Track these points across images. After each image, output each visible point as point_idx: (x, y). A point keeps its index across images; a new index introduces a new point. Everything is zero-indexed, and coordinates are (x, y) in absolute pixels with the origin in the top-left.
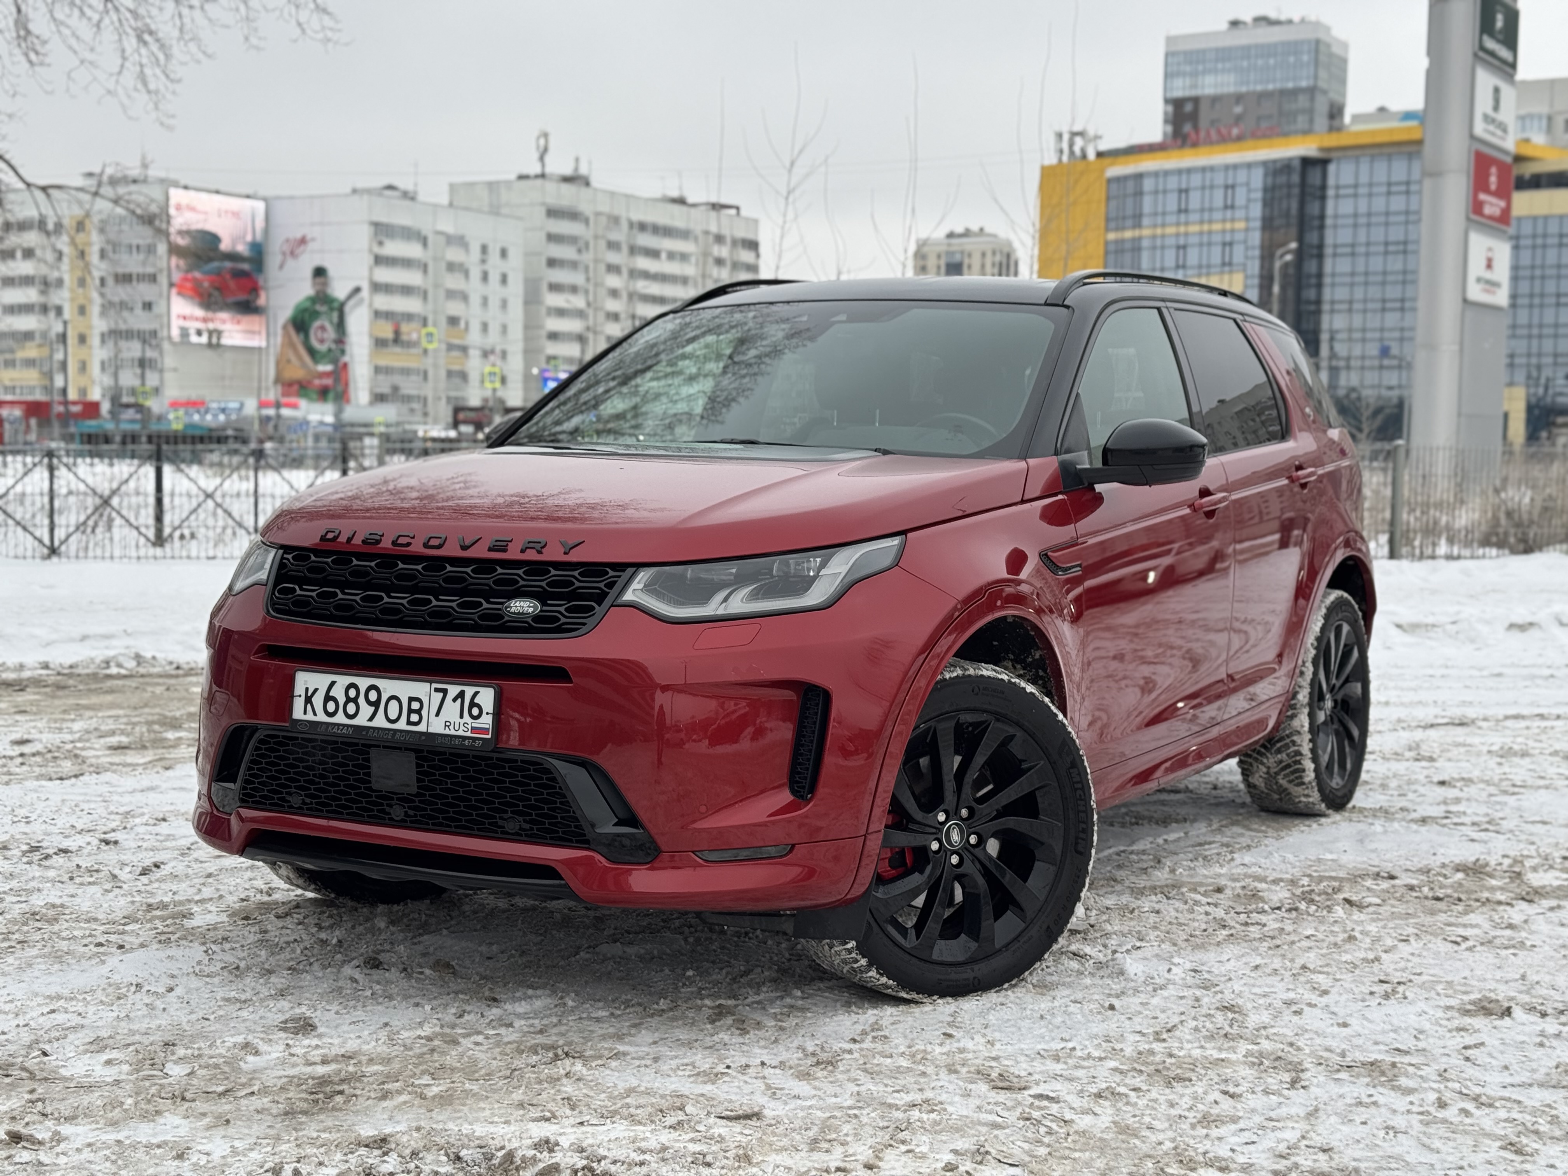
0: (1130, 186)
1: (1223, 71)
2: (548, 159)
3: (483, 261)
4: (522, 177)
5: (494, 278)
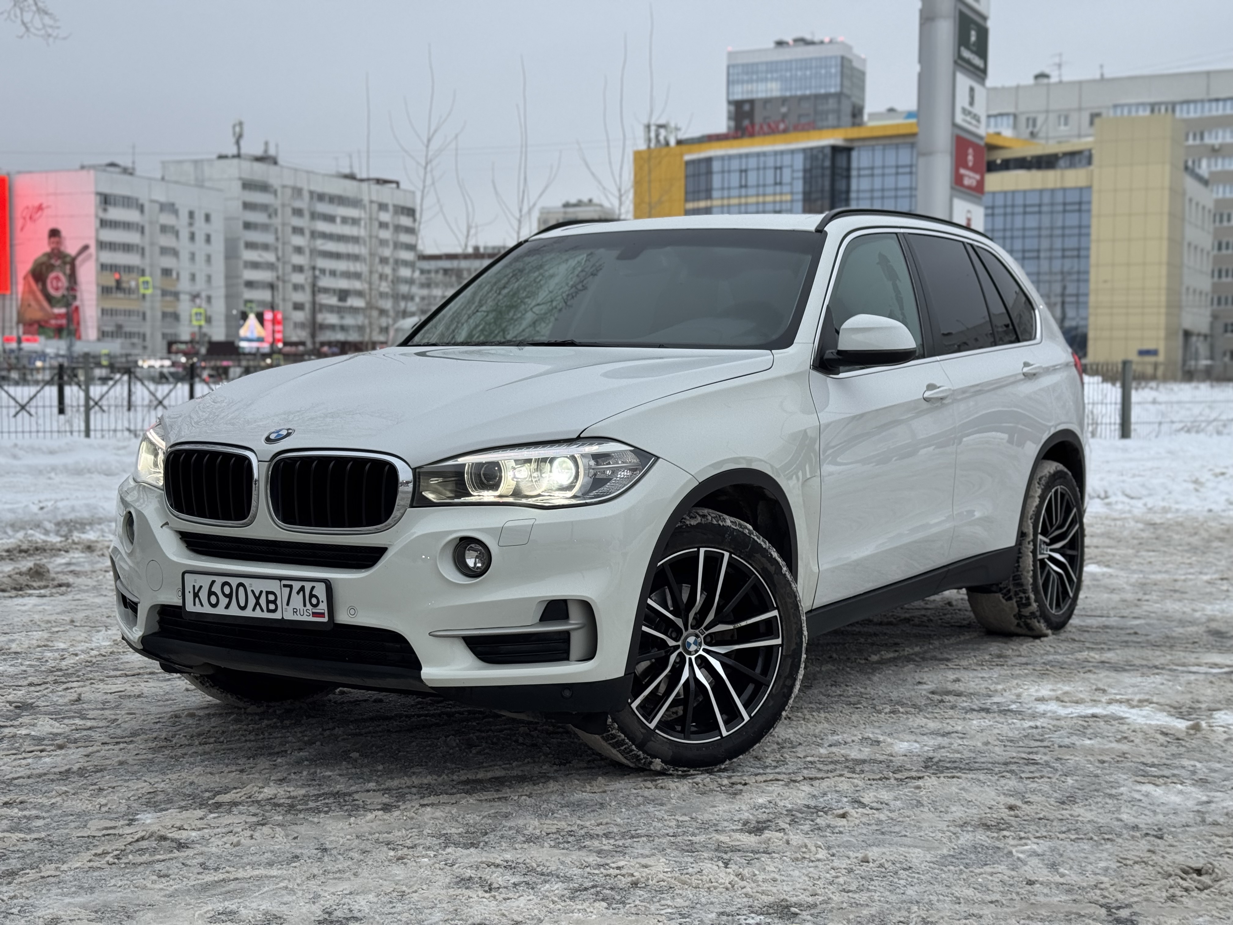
0: (703, 168)
1: (772, 79)
2: (242, 143)
3: (191, 224)
4: (221, 157)
5: (200, 238)
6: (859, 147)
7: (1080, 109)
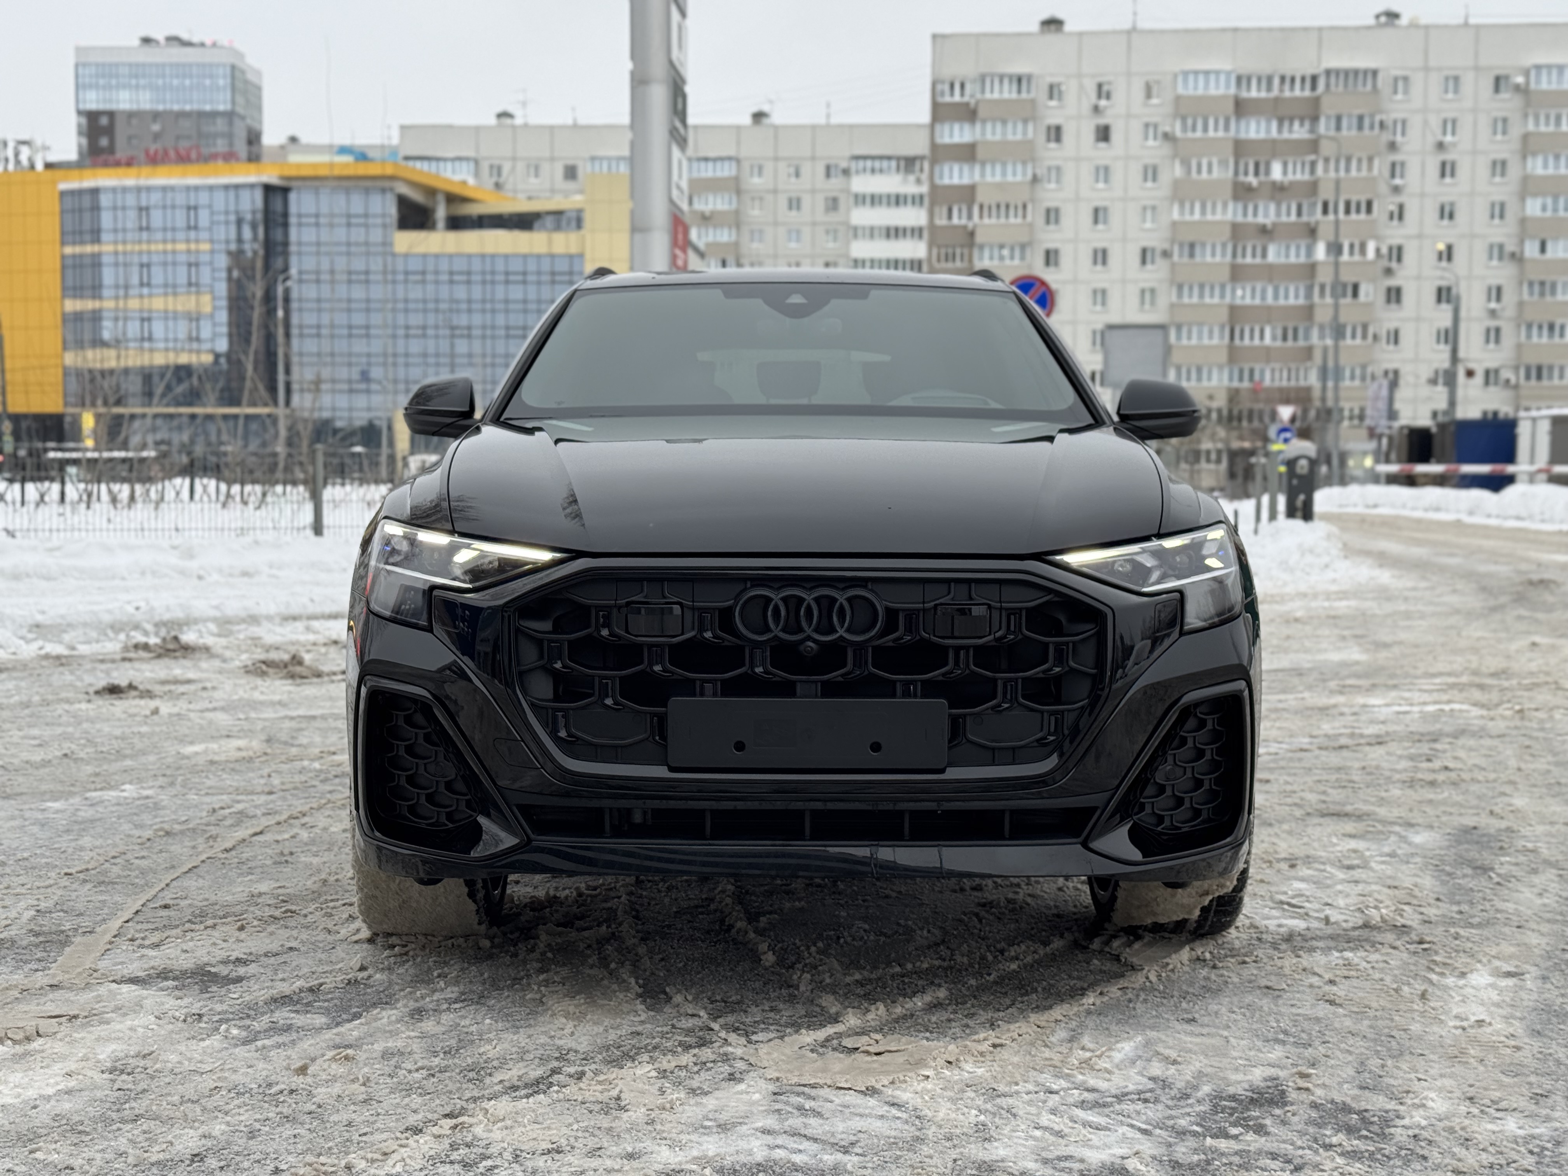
0: (87, 202)
1: (137, 87)
6: (299, 189)
7: (552, 159)
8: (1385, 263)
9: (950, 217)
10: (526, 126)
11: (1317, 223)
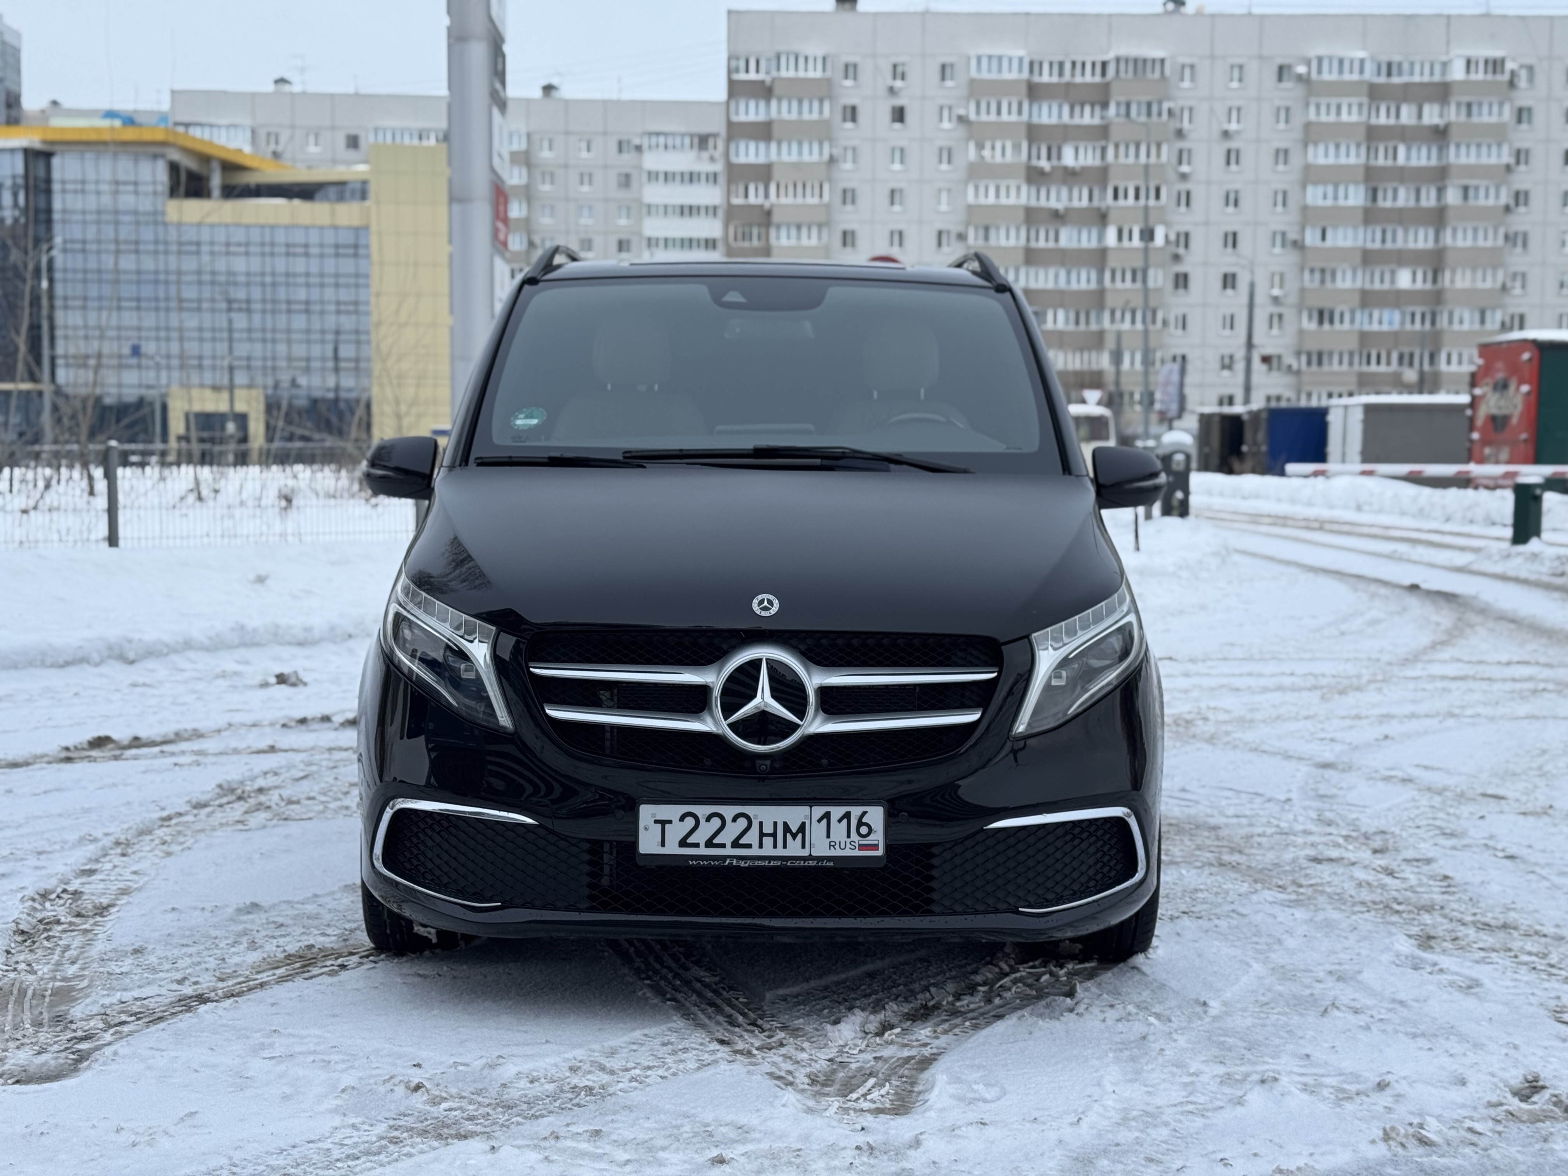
6: (63, 153)
7: (333, 128)
8: (1173, 249)
9: (746, 196)
10: (304, 93)
11: (1108, 208)
